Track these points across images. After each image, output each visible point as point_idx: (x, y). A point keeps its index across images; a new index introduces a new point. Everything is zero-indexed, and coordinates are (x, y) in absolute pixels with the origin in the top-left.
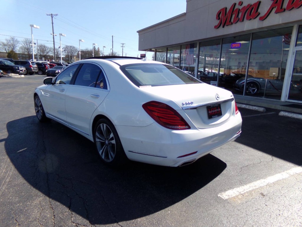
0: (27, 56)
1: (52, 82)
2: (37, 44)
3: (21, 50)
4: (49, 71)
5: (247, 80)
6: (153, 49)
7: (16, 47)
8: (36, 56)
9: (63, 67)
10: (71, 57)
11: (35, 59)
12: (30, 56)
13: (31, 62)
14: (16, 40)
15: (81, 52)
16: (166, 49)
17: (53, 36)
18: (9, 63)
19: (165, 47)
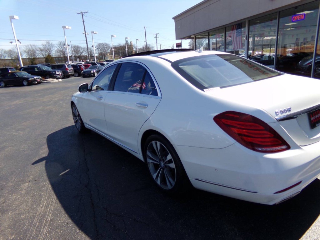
0: (63, 59)
1: (88, 89)
2: (70, 45)
3: (57, 53)
4: (84, 72)
5: (315, 60)
6: (192, 36)
7: (52, 51)
8: (71, 58)
9: (97, 66)
10: (105, 55)
11: (70, 61)
12: (66, 59)
13: (67, 65)
14: (52, 44)
15: (114, 49)
16: (207, 34)
17: (86, 35)
18: (46, 68)
19: (206, 32)
